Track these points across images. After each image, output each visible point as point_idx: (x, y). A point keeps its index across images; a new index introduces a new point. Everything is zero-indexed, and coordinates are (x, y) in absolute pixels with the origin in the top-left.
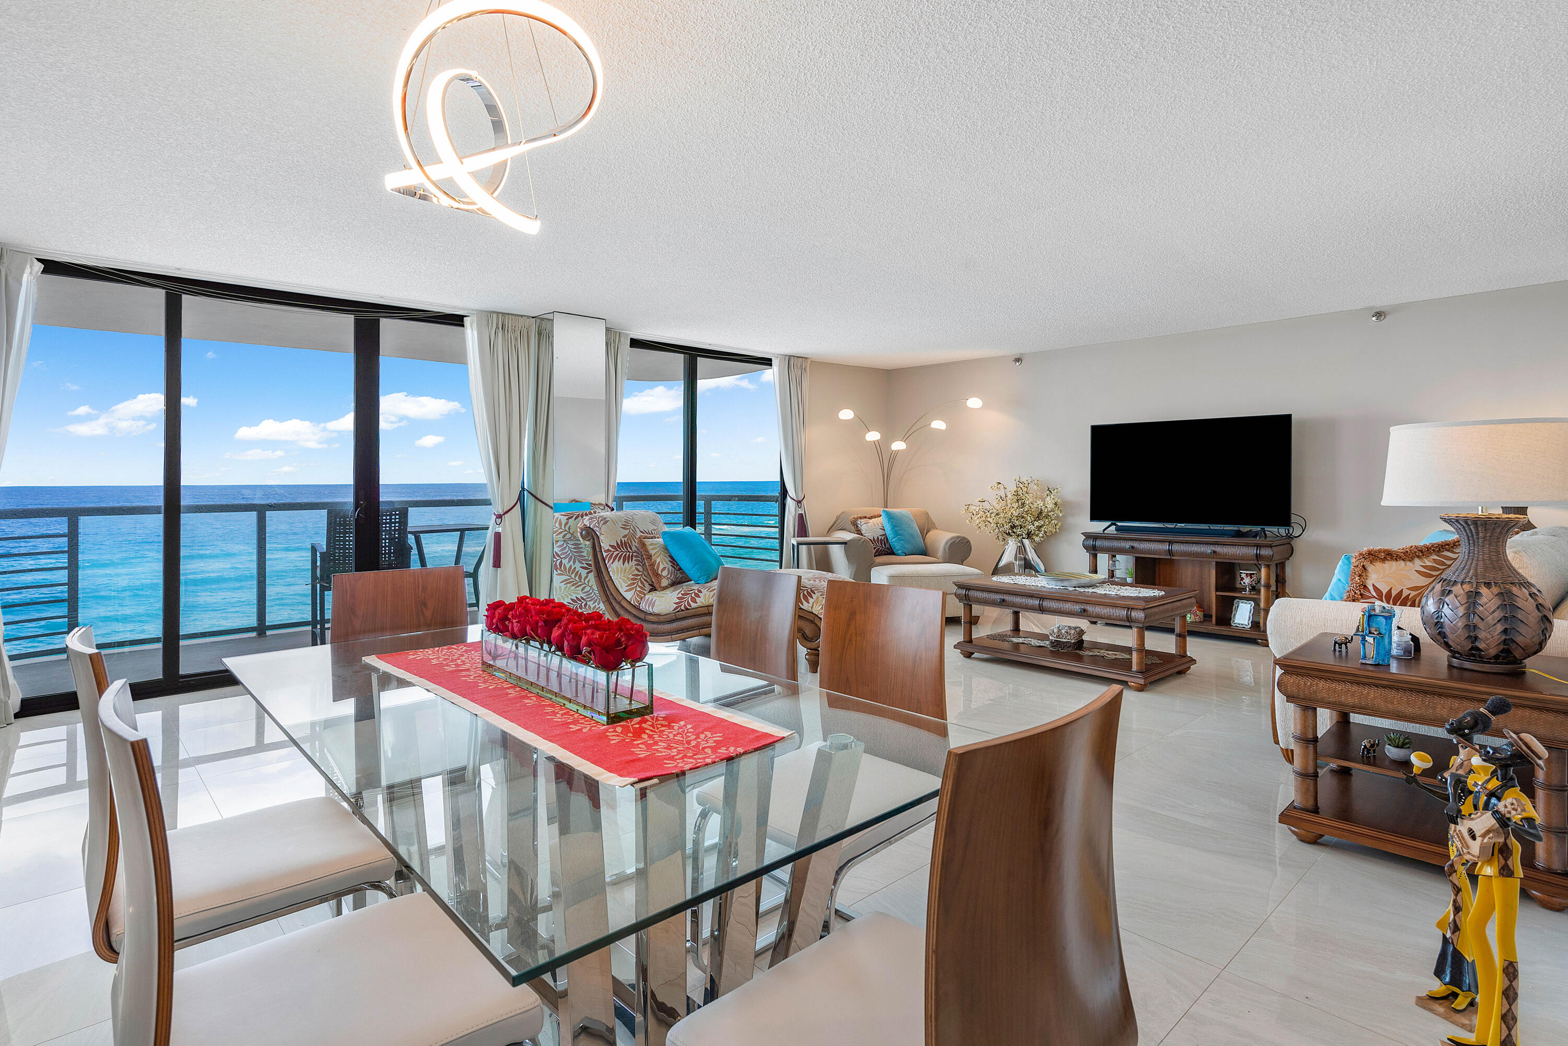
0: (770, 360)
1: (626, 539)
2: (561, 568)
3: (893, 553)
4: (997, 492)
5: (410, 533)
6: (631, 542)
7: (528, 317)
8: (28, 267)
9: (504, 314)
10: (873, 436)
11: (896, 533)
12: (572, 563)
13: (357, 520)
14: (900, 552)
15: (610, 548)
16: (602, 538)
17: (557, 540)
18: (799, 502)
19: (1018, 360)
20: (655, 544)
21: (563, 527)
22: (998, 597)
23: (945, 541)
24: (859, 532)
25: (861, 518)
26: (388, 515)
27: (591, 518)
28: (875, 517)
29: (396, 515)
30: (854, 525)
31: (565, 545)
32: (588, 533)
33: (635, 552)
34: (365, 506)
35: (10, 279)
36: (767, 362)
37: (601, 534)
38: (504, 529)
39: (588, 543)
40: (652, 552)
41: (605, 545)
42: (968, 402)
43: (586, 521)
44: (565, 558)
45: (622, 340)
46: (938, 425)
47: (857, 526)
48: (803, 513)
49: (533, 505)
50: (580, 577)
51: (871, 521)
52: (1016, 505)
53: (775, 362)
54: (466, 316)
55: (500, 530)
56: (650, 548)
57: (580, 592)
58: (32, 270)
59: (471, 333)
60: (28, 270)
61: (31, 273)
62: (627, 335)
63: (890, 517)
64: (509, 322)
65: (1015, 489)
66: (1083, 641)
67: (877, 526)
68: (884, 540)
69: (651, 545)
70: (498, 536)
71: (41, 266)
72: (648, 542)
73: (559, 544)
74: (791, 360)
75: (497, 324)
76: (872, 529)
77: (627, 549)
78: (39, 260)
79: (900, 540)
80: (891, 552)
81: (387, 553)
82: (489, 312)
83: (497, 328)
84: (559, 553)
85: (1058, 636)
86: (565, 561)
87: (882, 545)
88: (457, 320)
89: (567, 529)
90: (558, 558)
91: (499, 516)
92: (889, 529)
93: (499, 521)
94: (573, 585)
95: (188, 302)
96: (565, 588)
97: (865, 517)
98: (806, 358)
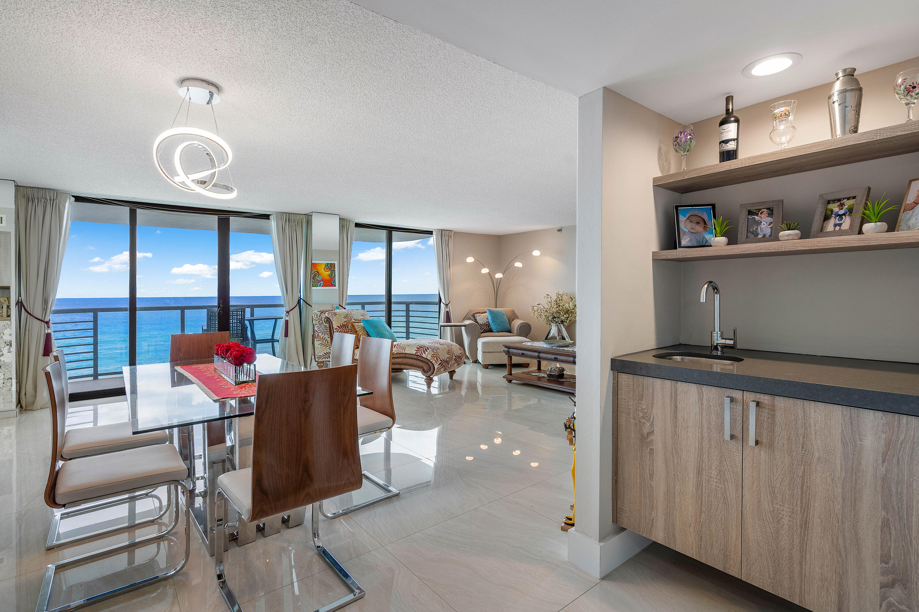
0: (432, 232)
1: (345, 323)
2: (318, 337)
3: (492, 331)
4: (548, 300)
5: (246, 320)
6: (348, 325)
7: (302, 214)
8: (68, 199)
9: (289, 213)
10: (485, 271)
11: (493, 321)
12: (323, 335)
13: (219, 314)
14: (495, 330)
15: (337, 328)
16: (333, 322)
17: (316, 323)
18: (447, 305)
19: (560, 230)
20: (359, 326)
21: (318, 317)
22: (521, 352)
23: (517, 325)
24: (476, 321)
25: (477, 313)
26: (236, 311)
27: (329, 313)
28: (483, 313)
29: (239, 311)
30: (473, 317)
31: (320, 326)
32: (327, 320)
33: (350, 329)
34: (223, 307)
35: (60, 205)
36: (431, 233)
37: (333, 320)
38: (290, 318)
39: (327, 325)
40: (358, 330)
41: (335, 326)
42: (533, 252)
43: (326, 315)
44: (320, 333)
45: (351, 224)
46: (518, 264)
47: (475, 317)
48: (449, 310)
49: (305, 306)
50: (328, 342)
51: (482, 315)
52: (555, 307)
53: (434, 233)
54: (271, 215)
55: (287, 319)
56: (356, 327)
57: (328, 349)
58: (70, 200)
59: (273, 223)
60: (68, 201)
61: (69, 202)
62: (353, 221)
63: (491, 313)
64: (292, 217)
65: (556, 298)
66: (563, 374)
67: (485, 317)
68: (488, 325)
69: (357, 326)
70: (287, 322)
71: (73, 199)
72: (356, 324)
73: (317, 325)
74: (442, 232)
75: (286, 219)
76: (482, 319)
77: (346, 328)
78: (73, 196)
79: (495, 324)
80: (491, 331)
81: (236, 330)
82: (281, 213)
83: (286, 220)
84: (317, 330)
85: (550, 372)
86: (320, 334)
87: (487, 327)
88: (266, 217)
89: (320, 318)
90: (317, 333)
91: (288, 312)
92: (490, 319)
93: (287, 314)
94: (324, 346)
95: (140, 212)
96: (321, 347)
97: (479, 313)
98: (451, 231)
